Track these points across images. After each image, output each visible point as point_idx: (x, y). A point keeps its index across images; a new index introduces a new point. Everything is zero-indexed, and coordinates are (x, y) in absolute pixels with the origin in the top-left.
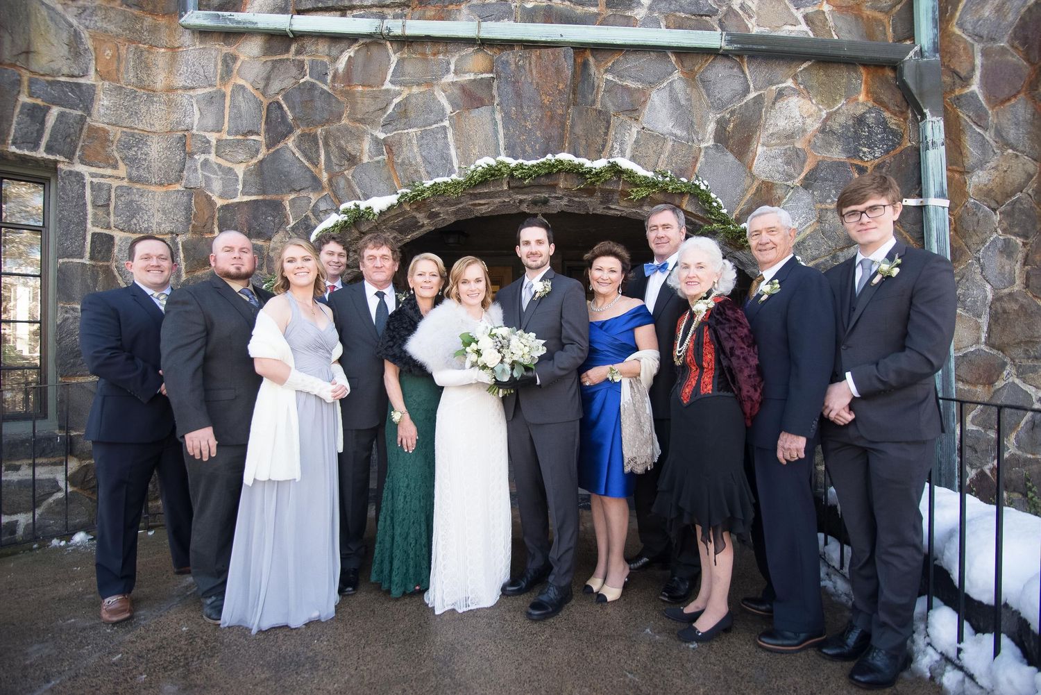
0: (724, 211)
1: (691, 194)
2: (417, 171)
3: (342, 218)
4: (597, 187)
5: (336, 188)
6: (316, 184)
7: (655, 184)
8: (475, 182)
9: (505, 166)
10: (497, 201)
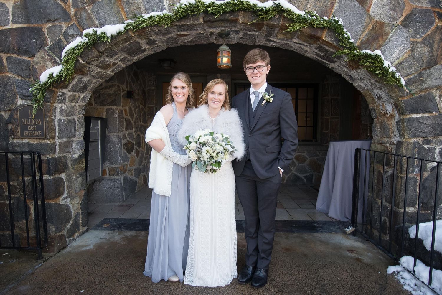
0: (352, 41)
1: (329, 28)
2: (138, 8)
3: (84, 40)
4: (265, 22)
5: (80, 19)
6: (66, 16)
7: (305, 21)
8: (180, 16)
9: (202, 4)
10: (195, 32)
